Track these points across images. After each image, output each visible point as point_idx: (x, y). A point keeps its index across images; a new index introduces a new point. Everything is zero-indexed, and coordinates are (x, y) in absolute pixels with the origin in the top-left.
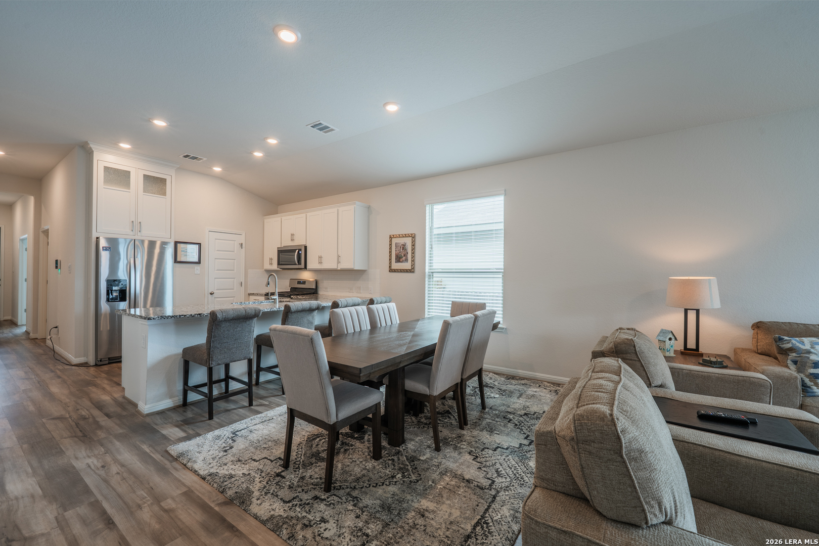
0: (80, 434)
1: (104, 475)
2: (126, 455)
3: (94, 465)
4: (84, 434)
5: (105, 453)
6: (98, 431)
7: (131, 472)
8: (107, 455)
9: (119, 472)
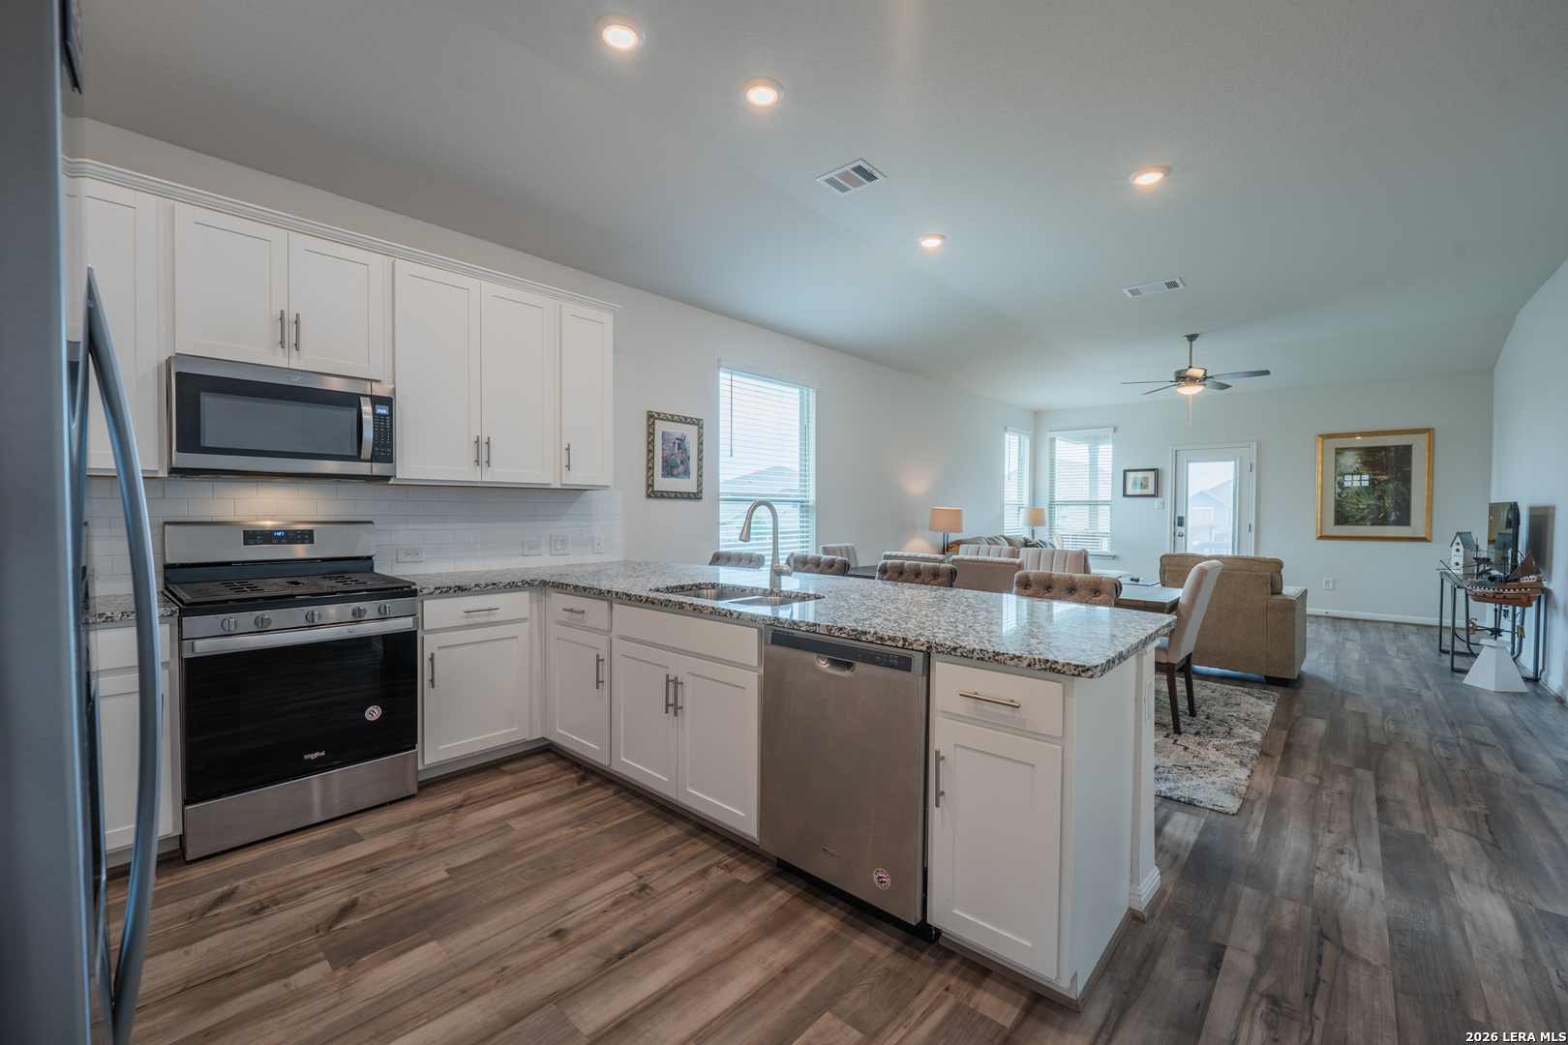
0: (1329, 950)
1: (1349, 840)
2: (1292, 845)
3: (1352, 863)
4: (1320, 944)
5: (1319, 869)
6: (1287, 927)
7: (1313, 821)
8: (1318, 864)
9: (1326, 833)
